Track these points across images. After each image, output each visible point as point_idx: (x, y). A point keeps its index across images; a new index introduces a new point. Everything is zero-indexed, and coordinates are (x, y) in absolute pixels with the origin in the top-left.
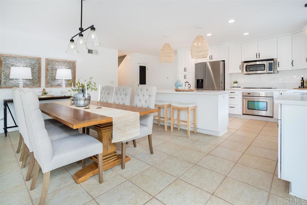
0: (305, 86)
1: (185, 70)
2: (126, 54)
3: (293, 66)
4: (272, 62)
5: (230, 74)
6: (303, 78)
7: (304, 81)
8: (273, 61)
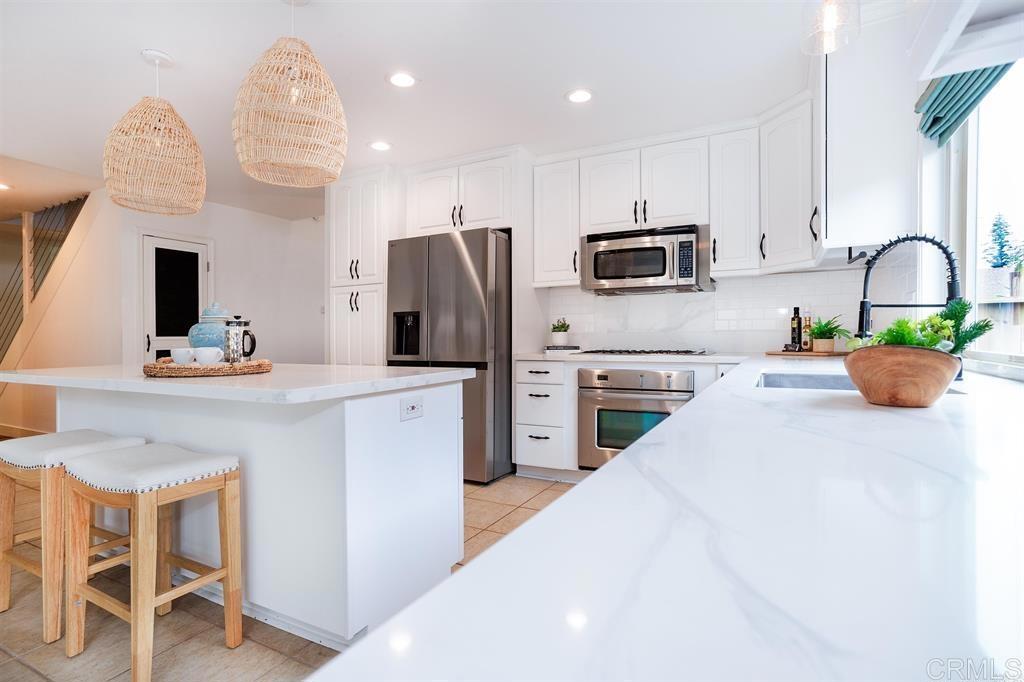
0: (806, 343)
1: (354, 270)
2: (88, 190)
3: (764, 256)
4: (692, 237)
5: (536, 289)
6: (797, 310)
7: (803, 325)
8: (694, 235)
